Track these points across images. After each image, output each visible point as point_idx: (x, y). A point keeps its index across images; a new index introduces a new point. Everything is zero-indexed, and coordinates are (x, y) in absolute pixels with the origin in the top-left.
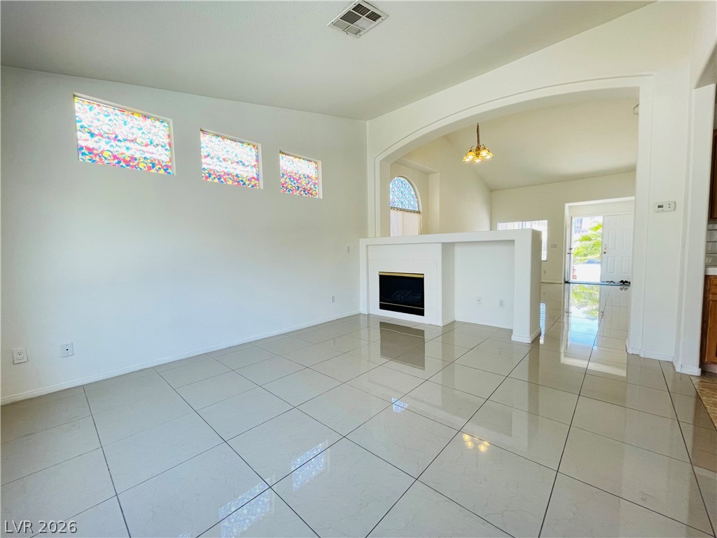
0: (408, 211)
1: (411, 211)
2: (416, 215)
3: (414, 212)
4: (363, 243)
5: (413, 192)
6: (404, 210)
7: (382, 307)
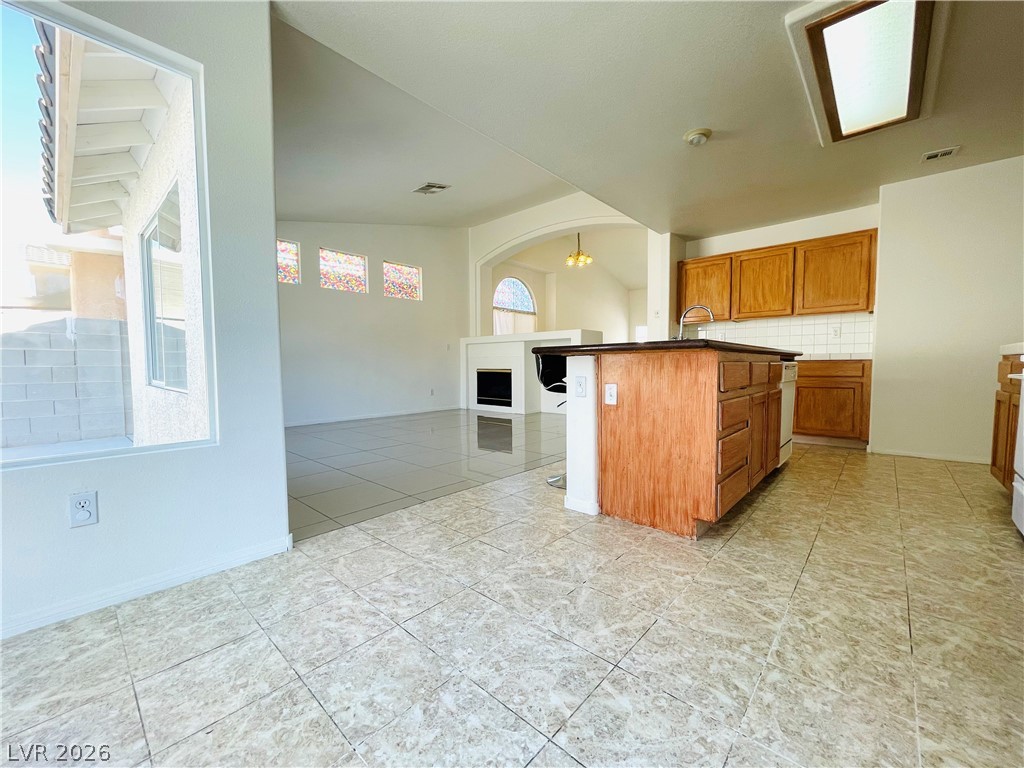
0: (520, 312)
1: (524, 313)
2: (531, 317)
3: (528, 313)
4: (463, 341)
5: (527, 293)
6: (515, 311)
7: (480, 402)
